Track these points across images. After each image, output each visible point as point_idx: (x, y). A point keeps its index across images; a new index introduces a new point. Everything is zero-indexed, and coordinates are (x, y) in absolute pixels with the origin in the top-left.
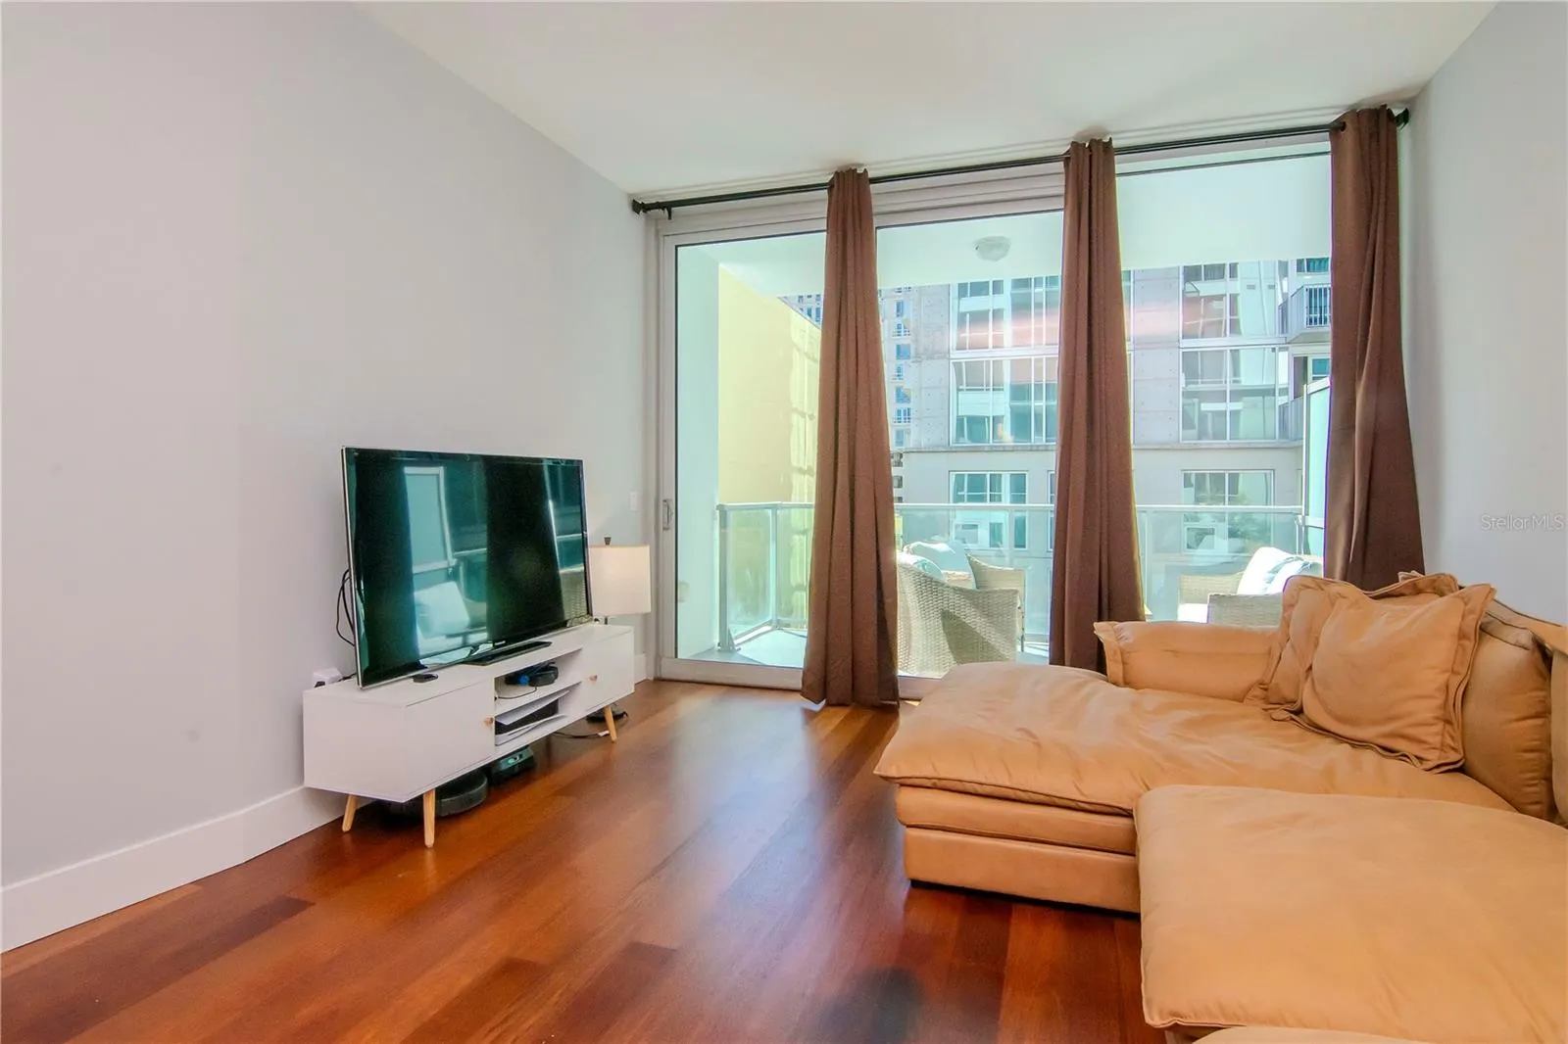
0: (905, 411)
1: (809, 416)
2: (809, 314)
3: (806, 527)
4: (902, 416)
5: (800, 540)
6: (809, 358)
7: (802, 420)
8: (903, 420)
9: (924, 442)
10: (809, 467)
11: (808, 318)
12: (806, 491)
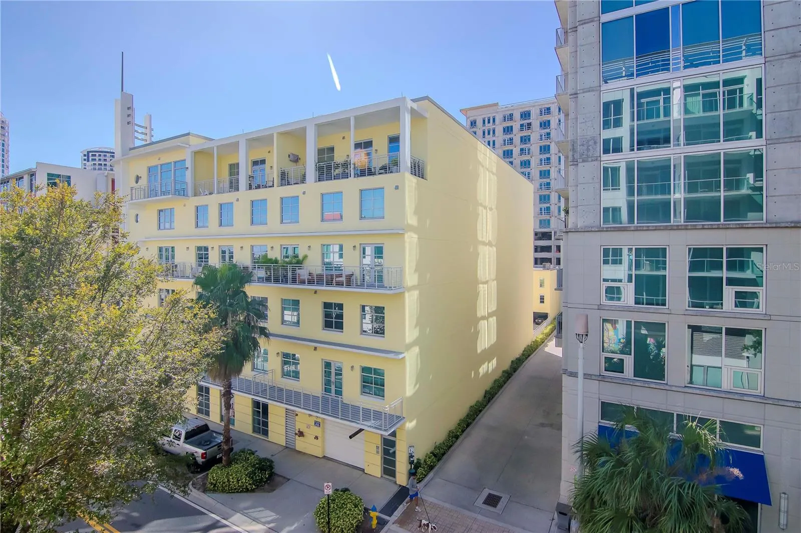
0: (545, 208)
1: (489, 208)
2: (489, 144)
3: (487, 279)
4: (543, 212)
5: (483, 287)
6: (489, 171)
7: (484, 211)
8: (543, 214)
9: (580, 225)
10: (489, 241)
11: (488, 147)
12: (487, 256)
